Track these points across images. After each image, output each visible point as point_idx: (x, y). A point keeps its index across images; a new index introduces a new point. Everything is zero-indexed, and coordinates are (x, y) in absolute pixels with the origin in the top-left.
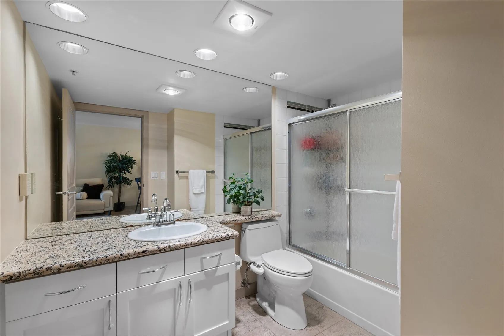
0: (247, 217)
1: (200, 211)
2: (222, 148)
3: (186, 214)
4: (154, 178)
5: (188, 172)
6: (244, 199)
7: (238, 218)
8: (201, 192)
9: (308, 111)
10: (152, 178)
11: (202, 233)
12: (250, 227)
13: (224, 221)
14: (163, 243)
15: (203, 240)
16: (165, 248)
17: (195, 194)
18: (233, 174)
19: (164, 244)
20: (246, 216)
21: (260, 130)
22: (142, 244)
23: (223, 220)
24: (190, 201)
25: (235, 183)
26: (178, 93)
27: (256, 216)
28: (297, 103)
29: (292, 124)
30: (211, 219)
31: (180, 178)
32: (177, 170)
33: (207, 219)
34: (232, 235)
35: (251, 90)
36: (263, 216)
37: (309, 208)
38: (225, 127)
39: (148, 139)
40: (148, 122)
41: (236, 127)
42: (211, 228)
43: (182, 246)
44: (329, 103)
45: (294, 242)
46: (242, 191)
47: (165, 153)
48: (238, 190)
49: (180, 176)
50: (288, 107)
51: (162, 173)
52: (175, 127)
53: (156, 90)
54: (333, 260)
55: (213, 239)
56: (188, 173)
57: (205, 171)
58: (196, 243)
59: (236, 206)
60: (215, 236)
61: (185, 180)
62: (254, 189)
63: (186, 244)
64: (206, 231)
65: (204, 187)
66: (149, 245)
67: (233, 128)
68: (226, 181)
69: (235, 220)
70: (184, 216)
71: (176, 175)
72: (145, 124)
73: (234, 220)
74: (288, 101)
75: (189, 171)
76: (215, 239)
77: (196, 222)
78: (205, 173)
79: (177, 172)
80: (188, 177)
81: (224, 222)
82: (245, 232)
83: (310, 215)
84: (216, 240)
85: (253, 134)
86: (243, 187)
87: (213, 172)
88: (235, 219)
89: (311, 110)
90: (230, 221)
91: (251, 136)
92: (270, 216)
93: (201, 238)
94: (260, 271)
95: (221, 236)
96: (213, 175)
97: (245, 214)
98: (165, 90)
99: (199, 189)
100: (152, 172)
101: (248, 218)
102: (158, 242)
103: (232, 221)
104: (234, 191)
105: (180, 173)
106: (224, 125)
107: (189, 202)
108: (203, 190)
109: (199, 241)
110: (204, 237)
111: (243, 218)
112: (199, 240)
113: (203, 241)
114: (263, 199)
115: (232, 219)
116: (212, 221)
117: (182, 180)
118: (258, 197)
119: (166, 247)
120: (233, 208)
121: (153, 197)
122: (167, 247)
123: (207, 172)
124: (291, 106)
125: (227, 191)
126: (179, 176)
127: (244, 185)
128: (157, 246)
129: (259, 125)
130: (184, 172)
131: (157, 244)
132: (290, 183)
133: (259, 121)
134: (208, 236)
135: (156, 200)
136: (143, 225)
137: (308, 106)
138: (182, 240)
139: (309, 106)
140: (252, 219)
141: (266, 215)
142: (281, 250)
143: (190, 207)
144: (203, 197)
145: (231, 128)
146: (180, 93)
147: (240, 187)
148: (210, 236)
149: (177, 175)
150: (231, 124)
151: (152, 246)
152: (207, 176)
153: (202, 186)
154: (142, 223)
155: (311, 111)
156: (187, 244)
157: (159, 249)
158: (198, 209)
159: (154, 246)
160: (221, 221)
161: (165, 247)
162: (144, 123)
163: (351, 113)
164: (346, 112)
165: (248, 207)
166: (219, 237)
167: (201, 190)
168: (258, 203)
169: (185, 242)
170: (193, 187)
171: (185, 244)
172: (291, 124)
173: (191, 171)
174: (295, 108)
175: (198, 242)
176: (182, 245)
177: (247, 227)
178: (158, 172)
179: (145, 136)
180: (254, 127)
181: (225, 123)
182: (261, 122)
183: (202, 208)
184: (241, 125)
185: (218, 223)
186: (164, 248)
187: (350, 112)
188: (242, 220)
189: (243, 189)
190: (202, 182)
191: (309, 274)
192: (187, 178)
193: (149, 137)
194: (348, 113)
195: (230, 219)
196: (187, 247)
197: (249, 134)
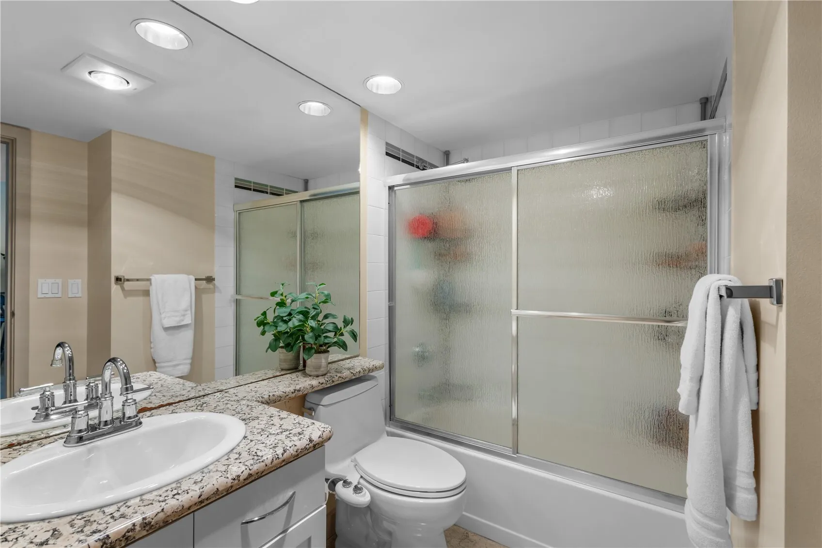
0: (321, 380)
1: (181, 367)
2: (231, 231)
3: (159, 385)
4: (47, 296)
5: (149, 280)
6: (316, 340)
7: (302, 383)
8: (183, 323)
9: (418, 167)
10: (40, 296)
11: (238, 445)
12: (327, 399)
13: (274, 395)
14: (117, 515)
15: (251, 472)
16: (130, 534)
17: (166, 329)
18: (283, 285)
19: (123, 516)
20: (318, 376)
21: (308, 198)
22: (32, 535)
23: (271, 394)
24: (152, 346)
25: (285, 304)
26: (130, 86)
27: (339, 375)
28: (402, 148)
29: (396, 188)
30: (241, 396)
31: (127, 293)
32: (119, 273)
33: (227, 395)
34: (321, 439)
35: (314, 108)
36: (352, 373)
37: (421, 345)
38: (236, 187)
39: (28, 197)
40: (29, 155)
41: (260, 190)
42: (254, 423)
43: (189, 508)
44: (447, 158)
45: (399, 413)
46: (312, 323)
47: (83, 235)
48: (300, 321)
49: (126, 289)
50: (387, 154)
51: (70, 281)
52: (114, 174)
53: (62, 69)
54: (475, 441)
55: (275, 462)
56: (149, 282)
57: (193, 278)
58: (230, 485)
59: (291, 355)
60: (280, 451)
61: (141, 299)
62: (334, 317)
63: (200, 499)
64: (245, 437)
65: (189, 312)
66: (61, 535)
67: (254, 190)
68: (239, 297)
69: (299, 391)
70: (157, 394)
71: (115, 288)
72: (20, 160)
73: (295, 390)
74: (388, 142)
75: (151, 277)
76: (280, 460)
77: (201, 408)
78: (193, 282)
79: (118, 279)
80: (148, 291)
81: (274, 398)
82: (316, 412)
83: (422, 358)
84: (284, 461)
85: (305, 204)
86: (313, 313)
87: (210, 280)
88: (298, 387)
89: (421, 165)
90: (287, 394)
91: (302, 207)
92: (364, 370)
93: (243, 468)
94: (364, 498)
95: (296, 448)
96: (211, 286)
97: (316, 371)
98: (90, 73)
99: (178, 319)
100: (40, 281)
101: (324, 381)
102: (96, 512)
103: (292, 393)
104: (293, 324)
105: (126, 283)
106: (236, 183)
107: (151, 348)
108: (188, 320)
109: (239, 476)
110: (252, 462)
111: (315, 382)
112: (239, 473)
113: (250, 475)
114: (354, 336)
115: (292, 389)
116: (244, 402)
117: (131, 299)
118: (342, 334)
119: (132, 529)
120: (281, 360)
121: (59, 351)
122: (138, 528)
123: (196, 279)
124: (392, 153)
125: (269, 323)
126: (123, 289)
127: (313, 308)
128: (97, 536)
129: (306, 189)
130: (138, 280)
131: (94, 527)
132: (392, 301)
133: (306, 182)
134: (259, 453)
135: (71, 360)
136: (25, 443)
137: (417, 158)
138: (184, 487)
139: (420, 159)
140: (333, 381)
141: (358, 371)
142: (386, 439)
143: (154, 360)
144: (188, 336)
145: (250, 189)
146: (134, 87)
147: (305, 314)
148: (268, 455)
149: (119, 287)
150: (250, 182)
151: (76, 536)
152: (196, 288)
153: (186, 310)
154: (17, 435)
155: (421, 168)
156: (203, 497)
157: (105, 543)
158: (174, 363)
159: (82, 537)
160: (266, 397)
161: (128, 532)
162: (18, 159)
163: (519, 172)
164: (510, 169)
165: (322, 355)
166: (292, 451)
167: (183, 321)
168: (344, 346)
169: (198, 493)
170: (163, 316)
171: (197, 500)
172: (393, 186)
173: (156, 278)
174: (398, 159)
175: (236, 481)
176: (186, 506)
177: (322, 399)
178: (59, 281)
179: (20, 190)
180: (297, 192)
181: (236, 179)
182: (311, 184)
183: (185, 359)
184: (271, 187)
185: (266, 406)
186: (123, 536)
187: (518, 170)
188: (312, 387)
189: (314, 318)
190: (186, 300)
191: (461, 486)
192: (147, 293)
193: (33, 194)
194: (514, 172)
195: (287, 390)
196: (203, 505)
197: (297, 204)
